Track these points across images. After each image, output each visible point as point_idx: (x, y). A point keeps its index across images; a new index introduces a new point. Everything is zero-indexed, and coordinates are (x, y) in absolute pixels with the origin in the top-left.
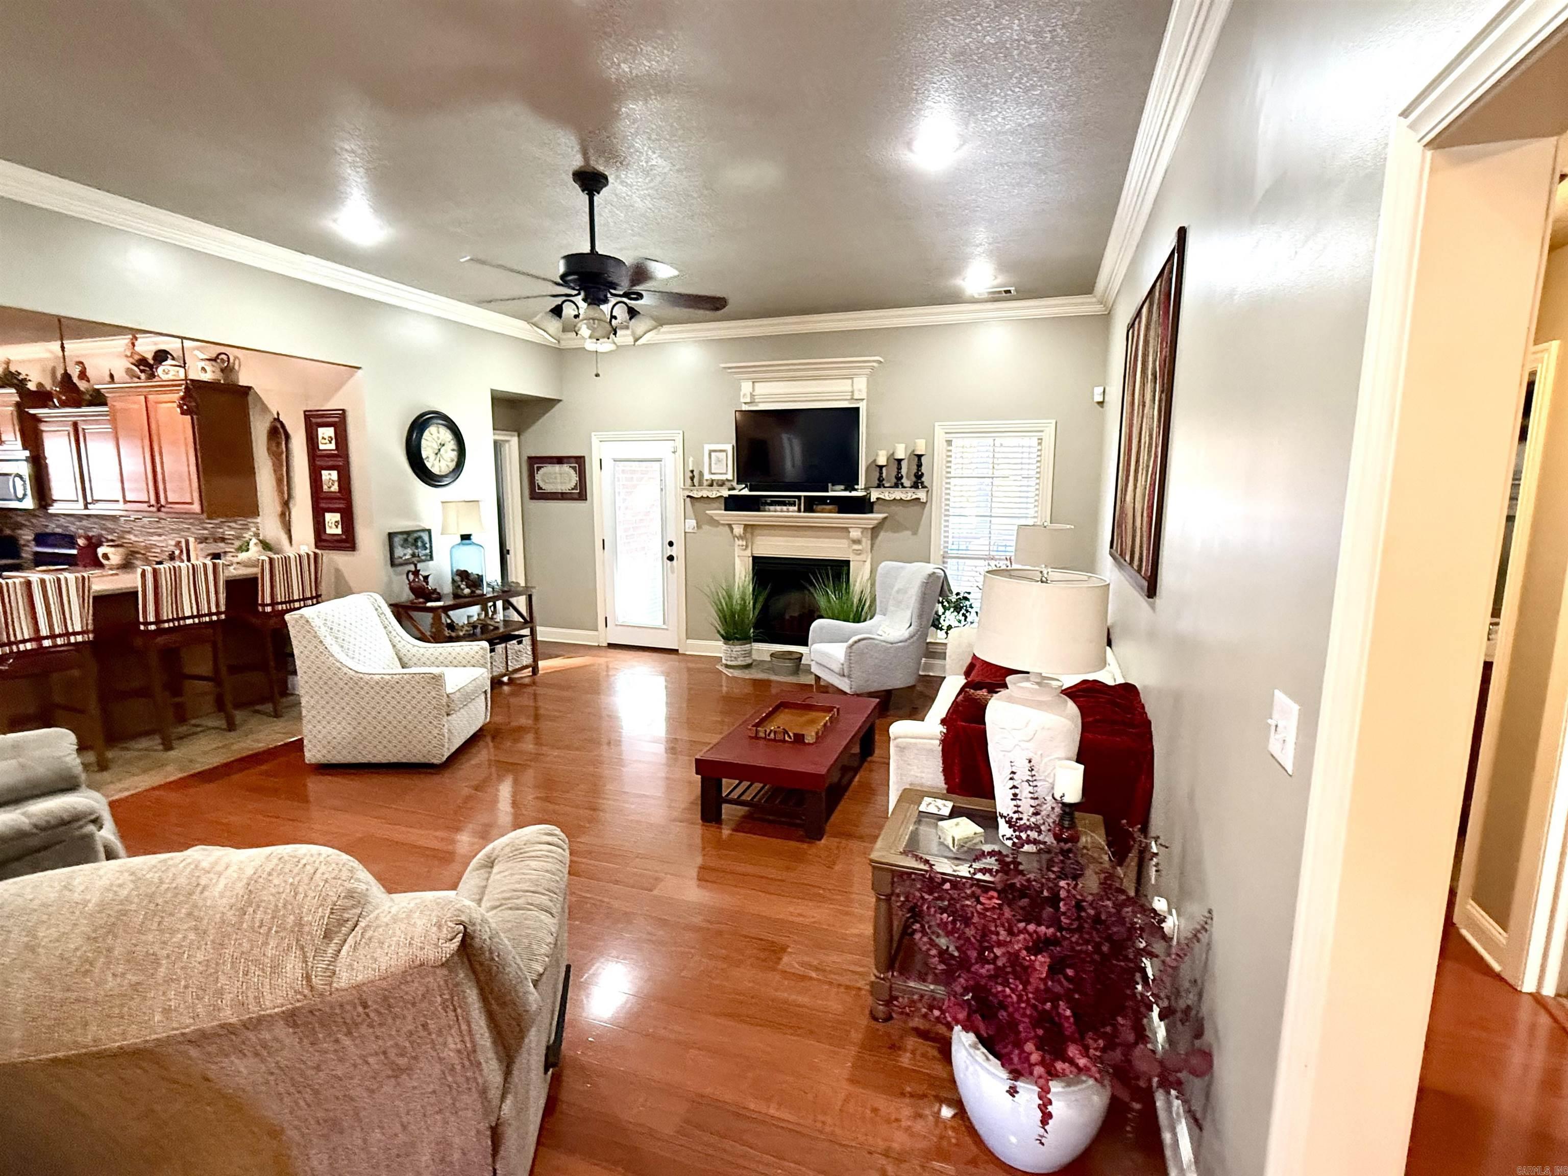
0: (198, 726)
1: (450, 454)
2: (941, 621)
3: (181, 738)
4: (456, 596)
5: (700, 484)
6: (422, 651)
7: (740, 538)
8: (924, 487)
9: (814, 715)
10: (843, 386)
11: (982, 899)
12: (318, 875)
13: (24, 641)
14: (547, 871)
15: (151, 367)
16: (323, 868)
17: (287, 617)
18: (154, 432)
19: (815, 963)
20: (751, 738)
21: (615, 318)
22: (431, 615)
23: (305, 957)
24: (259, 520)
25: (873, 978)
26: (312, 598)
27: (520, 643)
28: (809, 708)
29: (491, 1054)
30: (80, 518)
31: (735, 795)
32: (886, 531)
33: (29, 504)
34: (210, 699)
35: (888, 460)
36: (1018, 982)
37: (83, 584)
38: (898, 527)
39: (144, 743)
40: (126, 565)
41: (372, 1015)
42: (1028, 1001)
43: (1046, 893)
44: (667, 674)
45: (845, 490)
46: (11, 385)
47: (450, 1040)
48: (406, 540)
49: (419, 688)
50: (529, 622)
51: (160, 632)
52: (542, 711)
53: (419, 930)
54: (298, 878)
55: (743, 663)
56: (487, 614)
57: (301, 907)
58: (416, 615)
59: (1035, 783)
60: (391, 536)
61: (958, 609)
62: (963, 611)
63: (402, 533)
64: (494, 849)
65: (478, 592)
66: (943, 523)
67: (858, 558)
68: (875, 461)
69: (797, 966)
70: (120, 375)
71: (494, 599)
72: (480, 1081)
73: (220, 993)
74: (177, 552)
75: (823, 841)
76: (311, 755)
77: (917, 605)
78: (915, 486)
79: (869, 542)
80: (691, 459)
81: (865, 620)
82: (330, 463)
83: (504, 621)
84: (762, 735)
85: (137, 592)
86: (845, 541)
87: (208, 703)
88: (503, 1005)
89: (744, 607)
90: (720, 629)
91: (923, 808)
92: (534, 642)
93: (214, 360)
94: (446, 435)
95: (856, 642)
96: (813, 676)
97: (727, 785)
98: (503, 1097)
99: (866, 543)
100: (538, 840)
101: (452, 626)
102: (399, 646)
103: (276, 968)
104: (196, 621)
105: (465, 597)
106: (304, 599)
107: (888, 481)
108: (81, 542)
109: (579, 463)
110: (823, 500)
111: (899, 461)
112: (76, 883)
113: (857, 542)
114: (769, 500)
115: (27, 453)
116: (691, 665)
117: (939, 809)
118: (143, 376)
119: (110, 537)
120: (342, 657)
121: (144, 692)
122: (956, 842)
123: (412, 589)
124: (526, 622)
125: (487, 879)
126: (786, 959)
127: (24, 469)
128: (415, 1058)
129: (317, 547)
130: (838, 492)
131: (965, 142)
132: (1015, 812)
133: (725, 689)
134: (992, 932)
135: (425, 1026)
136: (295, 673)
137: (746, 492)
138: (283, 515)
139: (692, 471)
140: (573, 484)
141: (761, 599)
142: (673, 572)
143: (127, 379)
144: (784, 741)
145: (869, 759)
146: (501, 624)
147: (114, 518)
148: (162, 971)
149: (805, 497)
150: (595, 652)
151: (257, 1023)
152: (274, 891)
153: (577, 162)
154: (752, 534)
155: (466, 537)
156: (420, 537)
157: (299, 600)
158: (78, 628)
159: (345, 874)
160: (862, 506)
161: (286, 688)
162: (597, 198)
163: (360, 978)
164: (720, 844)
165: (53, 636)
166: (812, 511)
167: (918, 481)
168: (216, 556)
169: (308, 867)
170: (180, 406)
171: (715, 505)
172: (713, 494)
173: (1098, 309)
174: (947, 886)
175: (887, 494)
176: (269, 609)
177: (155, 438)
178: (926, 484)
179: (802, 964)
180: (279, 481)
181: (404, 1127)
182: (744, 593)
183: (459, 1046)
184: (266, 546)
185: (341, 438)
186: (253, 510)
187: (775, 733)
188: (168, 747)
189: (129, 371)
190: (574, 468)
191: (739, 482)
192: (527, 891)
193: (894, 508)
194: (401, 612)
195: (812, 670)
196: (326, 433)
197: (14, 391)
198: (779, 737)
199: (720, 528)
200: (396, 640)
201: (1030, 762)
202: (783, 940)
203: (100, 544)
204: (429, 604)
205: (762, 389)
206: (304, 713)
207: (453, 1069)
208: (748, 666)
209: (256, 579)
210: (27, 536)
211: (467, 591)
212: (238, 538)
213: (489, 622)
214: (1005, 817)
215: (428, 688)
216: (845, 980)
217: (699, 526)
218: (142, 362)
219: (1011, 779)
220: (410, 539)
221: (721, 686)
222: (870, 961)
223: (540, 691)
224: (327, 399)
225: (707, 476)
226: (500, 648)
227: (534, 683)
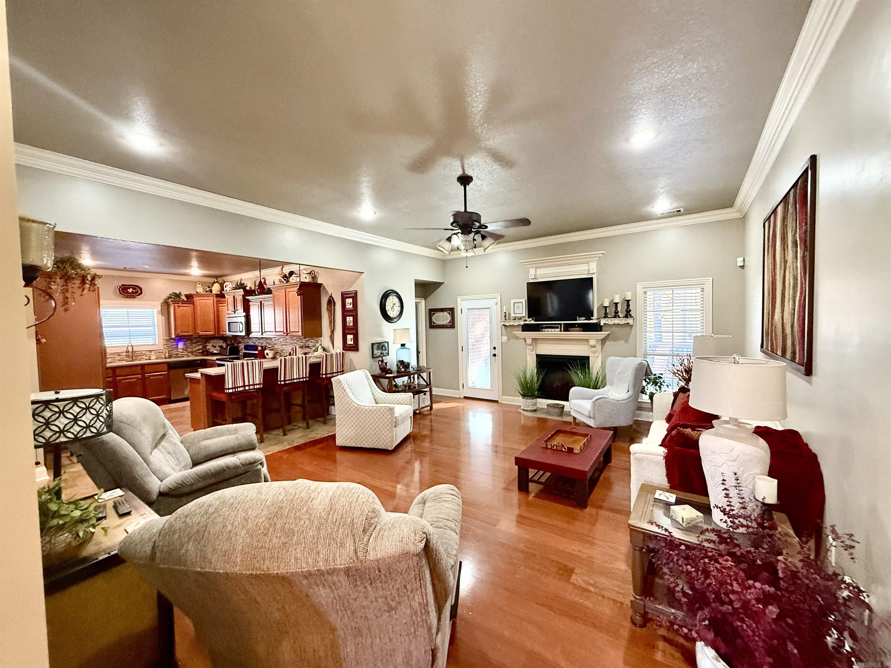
0: (296, 426)
1: (397, 309)
2: (646, 390)
3: (290, 430)
4: (398, 372)
5: (509, 319)
6: (384, 396)
7: (530, 345)
8: (631, 317)
9: (576, 438)
10: (584, 267)
11: (721, 561)
12: (360, 499)
13: (240, 387)
14: (453, 509)
15: (288, 278)
16: (361, 496)
17: (332, 379)
18: (287, 303)
19: (592, 582)
20: (543, 448)
21: (475, 240)
22: (388, 380)
23: (355, 540)
24: (322, 338)
25: (632, 599)
26: (340, 372)
27: (425, 394)
28: (574, 434)
29: (433, 608)
30: (259, 339)
31: (536, 478)
32: (610, 341)
33: (243, 334)
34: (301, 414)
35: (610, 303)
36: (751, 622)
37: (260, 364)
38: (616, 339)
39: (276, 432)
40: (274, 358)
41: (382, 576)
42: (759, 636)
43: (759, 562)
44: (493, 413)
45: (586, 320)
46: (242, 288)
47: (416, 597)
48: (378, 347)
49: (383, 413)
50: (429, 385)
51: (285, 385)
52: (435, 428)
53: (406, 533)
54: (351, 499)
55: (533, 409)
56: (411, 381)
57: (353, 514)
58: (382, 380)
59: (741, 489)
60: (373, 345)
61: (655, 383)
62: (659, 384)
63: (377, 343)
64: (425, 495)
65: (408, 370)
66: (644, 336)
67: (595, 355)
68: (602, 304)
69: (581, 582)
70: (277, 282)
71: (414, 374)
72: (428, 622)
73: (318, 553)
74: (292, 352)
75: (587, 509)
76: (339, 442)
77: (632, 380)
78: (626, 316)
79: (600, 347)
80: (505, 307)
81: (599, 388)
82: (350, 314)
83: (418, 384)
84: (549, 447)
85: (278, 368)
86: (586, 346)
87: (300, 416)
88: (439, 580)
89: (532, 381)
90: (520, 391)
91: (657, 496)
92: (431, 395)
93: (310, 274)
94: (396, 300)
95: (597, 400)
96: (572, 418)
97: (532, 472)
98: (437, 633)
99: (599, 347)
100: (447, 492)
101: (396, 386)
102: (375, 394)
103: (342, 545)
104: (298, 380)
105: (402, 372)
106: (338, 372)
107: (610, 315)
108: (260, 348)
109: (451, 311)
110: (573, 325)
111: (616, 304)
112: (263, 490)
113: (594, 347)
114: (544, 326)
115: (244, 314)
116: (504, 409)
117: (668, 498)
118: (285, 282)
119: (269, 346)
120: (352, 397)
121: (278, 410)
122: (685, 520)
123: (380, 368)
124: (428, 385)
125: (423, 510)
126: (574, 576)
127: (243, 320)
128: (400, 603)
129: (343, 350)
130: (582, 321)
131: (660, 133)
132: (728, 506)
133: (523, 422)
134: (728, 584)
135: (405, 587)
136: (334, 404)
137: (533, 322)
138: (331, 336)
139: (505, 313)
140: (448, 321)
141: (541, 377)
142: (495, 362)
143: (279, 283)
144: (562, 451)
145: (609, 464)
146: (417, 386)
147: (271, 339)
148: (295, 538)
149: (564, 324)
150: (458, 400)
151: (332, 572)
152: (342, 505)
153: (460, 173)
154: (536, 343)
155: (403, 345)
156: (384, 345)
157: (336, 373)
158: (258, 383)
159: (371, 500)
160: (596, 328)
161: (328, 411)
162: (468, 188)
163: (379, 556)
164: (529, 504)
165: (249, 385)
166: (567, 331)
167: (628, 314)
168: (306, 354)
169: (355, 494)
170: (297, 292)
171: (518, 329)
172: (516, 324)
173: (737, 215)
174: (683, 547)
175: (610, 321)
176: (324, 376)
177: (287, 306)
178: (632, 315)
179: (584, 581)
180: (330, 322)
181: (391, 640)
182: (533, 372)
183: (420, 601)
184: (324, 350)
185: (355, 304)
186: (320, 335)
187: (557, 446)
188: (285, 434)
189: (280, 281)
190: (449, 313)
191: (529, 317)
192: (443, 519)
193: (614, 329)
194: (376, 378)
195: (571, 414)
196: (349, 301)
197: (242, 290)
198: (559, 448)
199: (519, 340)
200: (374, 392)
201: (735, 474)
202: (571, 565)
203: (265, 349)
204: (387, 375)
205: (540, 272)
206: (337, 422)
207: (416, 613)
208: (535, 411)
209: (320, 363)
210: (242, 346)
211: (403, 370)
212: (314, 346)
213: (412, 384)
214: (720, 508)
215: (388, 413)
216: (613, 596)
217: (509, 340)
218: (285, 276)
219: (723, 484)
220: (380, 346)
221: (521, 420)
222: (630, 588)
223: (433, 418)
224: (350, 287)
225: (513, 315)
226: (417, 396)
227: (430, 414)
